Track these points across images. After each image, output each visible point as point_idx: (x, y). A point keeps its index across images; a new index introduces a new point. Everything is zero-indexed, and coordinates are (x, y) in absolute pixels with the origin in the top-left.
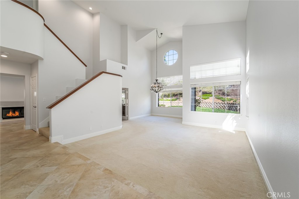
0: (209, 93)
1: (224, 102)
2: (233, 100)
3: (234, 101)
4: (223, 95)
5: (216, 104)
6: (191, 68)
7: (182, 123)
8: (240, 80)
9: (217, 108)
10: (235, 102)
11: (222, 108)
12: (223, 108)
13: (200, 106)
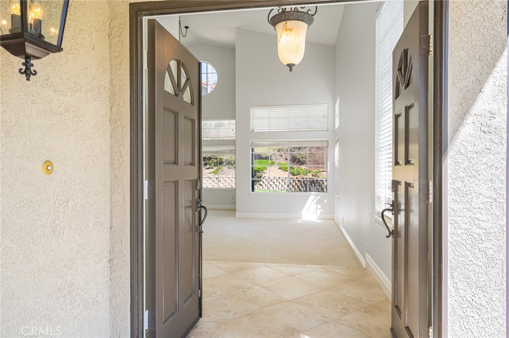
0: (267, 158)
1: (297, 176)
2: (312, 173)
3: (313, 175)
4: (293, 162)
5: (281, 181)
6: (251, 110)
7: (236, 216)
8: (327, 139)
9: (283, 188)
10: (316, 176)
11: (294, 190)
12: (295, 188)
13: (261, 183)
